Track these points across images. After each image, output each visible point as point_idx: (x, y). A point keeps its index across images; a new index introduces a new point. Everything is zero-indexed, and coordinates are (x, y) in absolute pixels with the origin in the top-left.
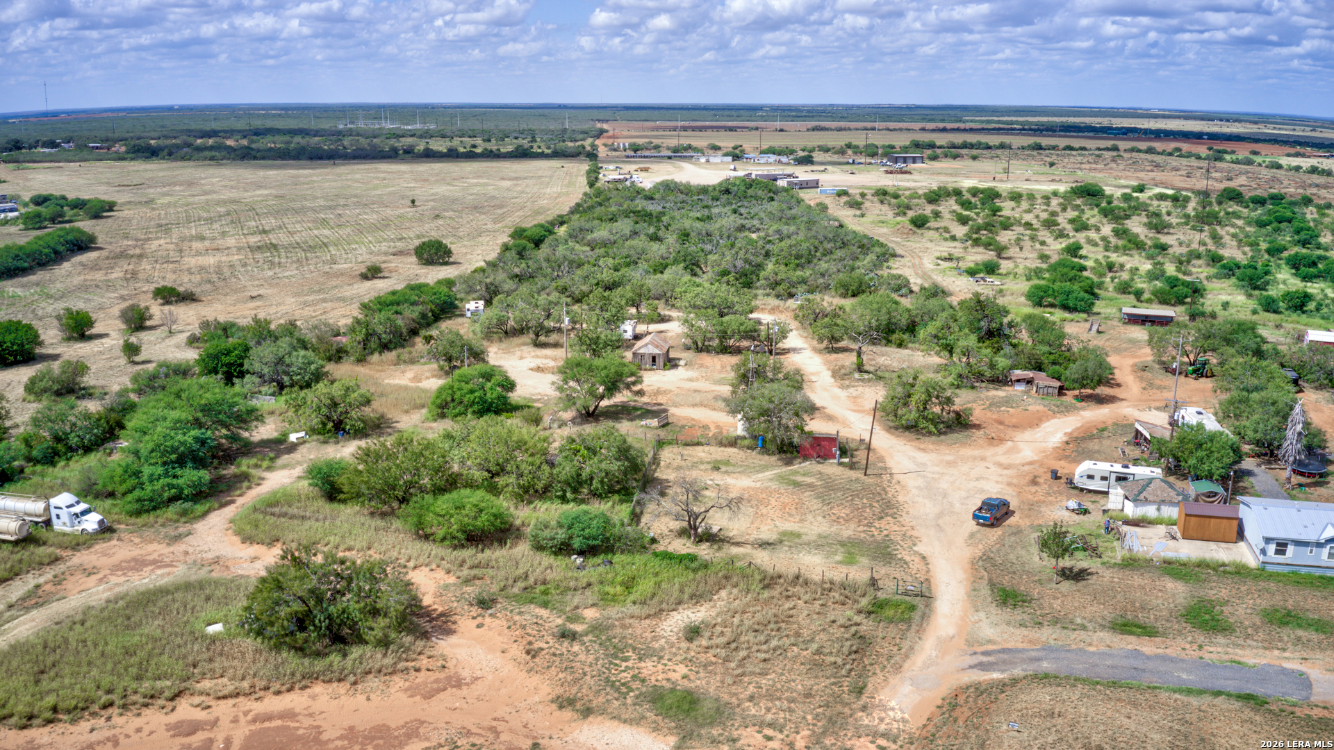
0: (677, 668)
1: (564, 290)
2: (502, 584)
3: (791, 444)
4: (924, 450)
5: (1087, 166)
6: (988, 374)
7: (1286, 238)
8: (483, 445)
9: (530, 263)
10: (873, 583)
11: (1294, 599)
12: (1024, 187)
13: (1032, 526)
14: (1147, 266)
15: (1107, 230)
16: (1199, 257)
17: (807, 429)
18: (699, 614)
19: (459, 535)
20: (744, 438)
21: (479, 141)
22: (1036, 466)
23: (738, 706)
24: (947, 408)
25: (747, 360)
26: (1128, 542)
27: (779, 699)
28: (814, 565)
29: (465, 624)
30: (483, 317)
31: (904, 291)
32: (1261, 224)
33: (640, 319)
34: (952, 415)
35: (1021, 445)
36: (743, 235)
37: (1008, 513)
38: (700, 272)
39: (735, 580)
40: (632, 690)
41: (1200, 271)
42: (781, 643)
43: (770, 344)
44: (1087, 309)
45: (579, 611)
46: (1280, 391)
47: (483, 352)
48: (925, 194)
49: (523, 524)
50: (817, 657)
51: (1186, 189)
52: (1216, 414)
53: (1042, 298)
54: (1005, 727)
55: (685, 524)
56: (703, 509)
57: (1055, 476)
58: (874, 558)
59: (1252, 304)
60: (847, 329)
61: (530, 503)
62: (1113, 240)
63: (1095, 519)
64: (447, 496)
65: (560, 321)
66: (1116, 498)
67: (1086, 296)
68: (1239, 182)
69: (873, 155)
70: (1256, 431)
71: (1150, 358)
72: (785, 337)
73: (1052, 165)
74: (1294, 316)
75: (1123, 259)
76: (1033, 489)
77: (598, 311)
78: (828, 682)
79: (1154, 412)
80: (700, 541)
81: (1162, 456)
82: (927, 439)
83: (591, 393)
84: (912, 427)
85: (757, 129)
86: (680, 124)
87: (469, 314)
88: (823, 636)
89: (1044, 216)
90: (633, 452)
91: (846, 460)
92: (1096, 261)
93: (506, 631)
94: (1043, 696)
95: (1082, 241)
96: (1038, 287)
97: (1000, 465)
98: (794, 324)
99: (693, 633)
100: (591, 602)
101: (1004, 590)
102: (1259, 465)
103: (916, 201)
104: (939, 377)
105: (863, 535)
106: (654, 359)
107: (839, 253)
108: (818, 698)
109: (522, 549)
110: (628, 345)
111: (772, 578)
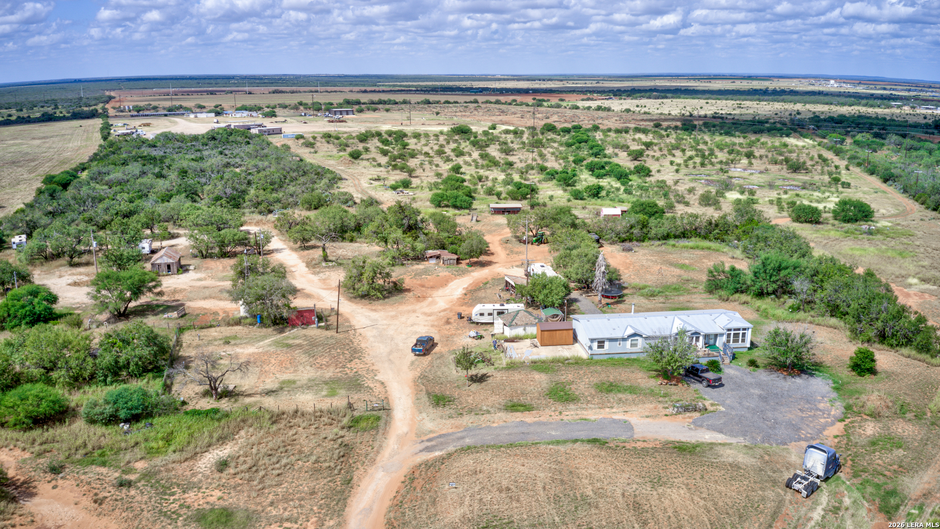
0: (213, 493)
1: (90, 220)
2: (67, 454)
3: (282, 318)
4: (375, 310)
5: (460, 114)
6: (411, 254)
7: (584, 153)
8: (37, 348)
9: (61, 202)
10: (350, 406)
11: (614, 375)
12: (421, 129)
13: (449, 352)
14: (502, 177)
15: (476, 155)
16: (532, 169)
17: (292, 305)
18: (225, 451)
19: (26, 420)
20: (246, 318)
21: (13, 111)
22: (448, 312)
23: (263, 511)
24: (387, 280)
25: (242, 261)
26: (509, 353)
27: (292, 500)
28: (307, 401)
29: (43, 487)
30: (26, 247)
31: (350, 203)
32: (569, 145)
33: (154, 237)
34: (391, 284)
35: (437, 299)
36: (229, 170)
37: (434, 345)
38: (199, 199)
39: (250, 421)
40: (181, 516)
41: (534, 177)
42: (288, 460)
43: (258, 248)
44: (469, 207)
45: (131, 464)
46: (588, 246)
47: (29, 275)
48: (357, 136)
49: (77, 406)
50: (316, 465)
51: (522, 126)
52: (552, 266)
53: (440, 202)
54: (447, 487)
55: (207, 387)
56: (220, 374)
57: (461, 317)
58: (349, 389)
59: (567, 195)
60: (313, 232)
61: (79, 388)
62: (480, 161)
63: (488, 340)
64: (13, 392)
65: (89, 244)
66: (499, 326)
67: (467, 198)
68: (553, 119)
69: (319, 110)
70: (577, 274)
71: (510, 235)
72: (269, 242)
73: (437, 114)
74: (593, 201)
75: (487, 173)
76: (448, 327)
77: (119, 235)
78: (326, 481)
79: (516, 269)
80: (221, 398)
81: (523, 296)
82: (376, 302)
83: (121, 298)
84: (366, 295)
85: (231, 92)
86: (171, 90)
87: (14, 246)
88: (319, 450)
89: (436, 148)
90: (160, 339)
91: (323, 324)
92: (471, 175)
93: (76, 488)
94: (468, 461)
95: (461, 163)
96: (437, 195)
97: (425, 314)
98: (274, 232)
99: (222, 465)
100: (139, 457)
101: (436, 396)
102: (581, 295)
103: (351, 141)
104: (379, 260)
105: (339, 374)
106: (169, 267)
107: (302, 180)
108: (320, 494)
109: (79, 425)
110: (147, 258)
111: (278, 415)
